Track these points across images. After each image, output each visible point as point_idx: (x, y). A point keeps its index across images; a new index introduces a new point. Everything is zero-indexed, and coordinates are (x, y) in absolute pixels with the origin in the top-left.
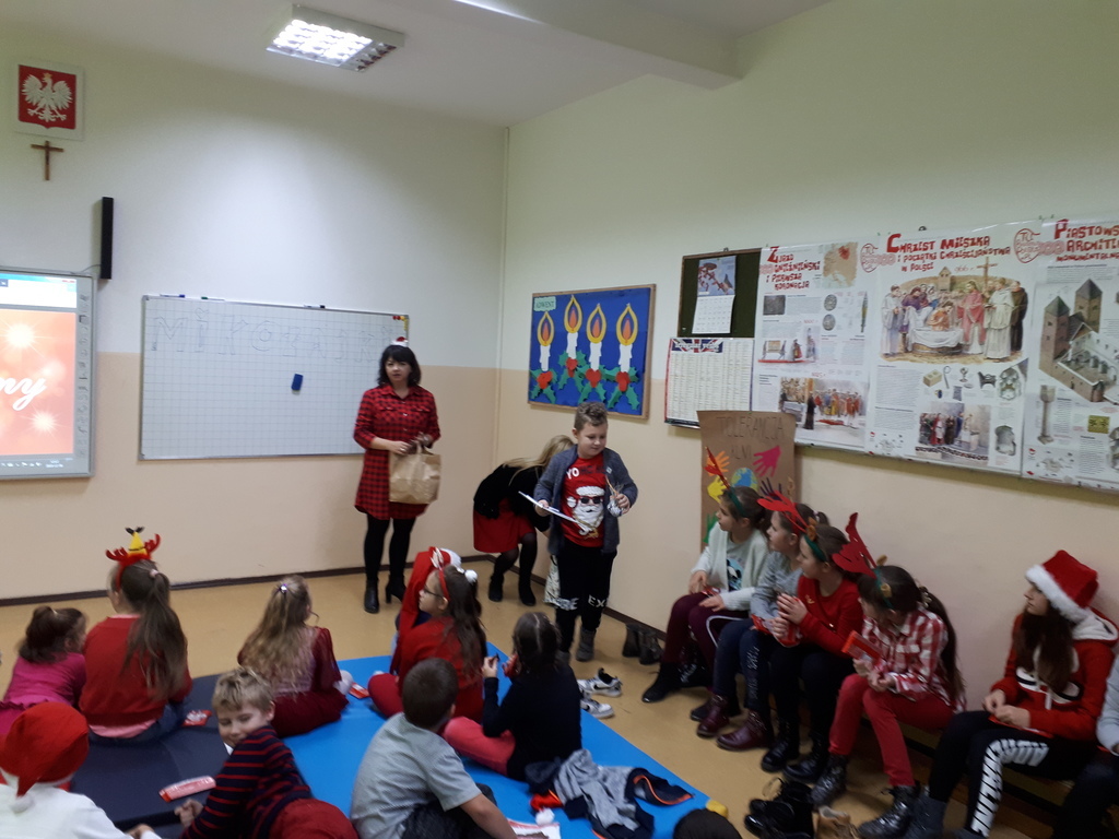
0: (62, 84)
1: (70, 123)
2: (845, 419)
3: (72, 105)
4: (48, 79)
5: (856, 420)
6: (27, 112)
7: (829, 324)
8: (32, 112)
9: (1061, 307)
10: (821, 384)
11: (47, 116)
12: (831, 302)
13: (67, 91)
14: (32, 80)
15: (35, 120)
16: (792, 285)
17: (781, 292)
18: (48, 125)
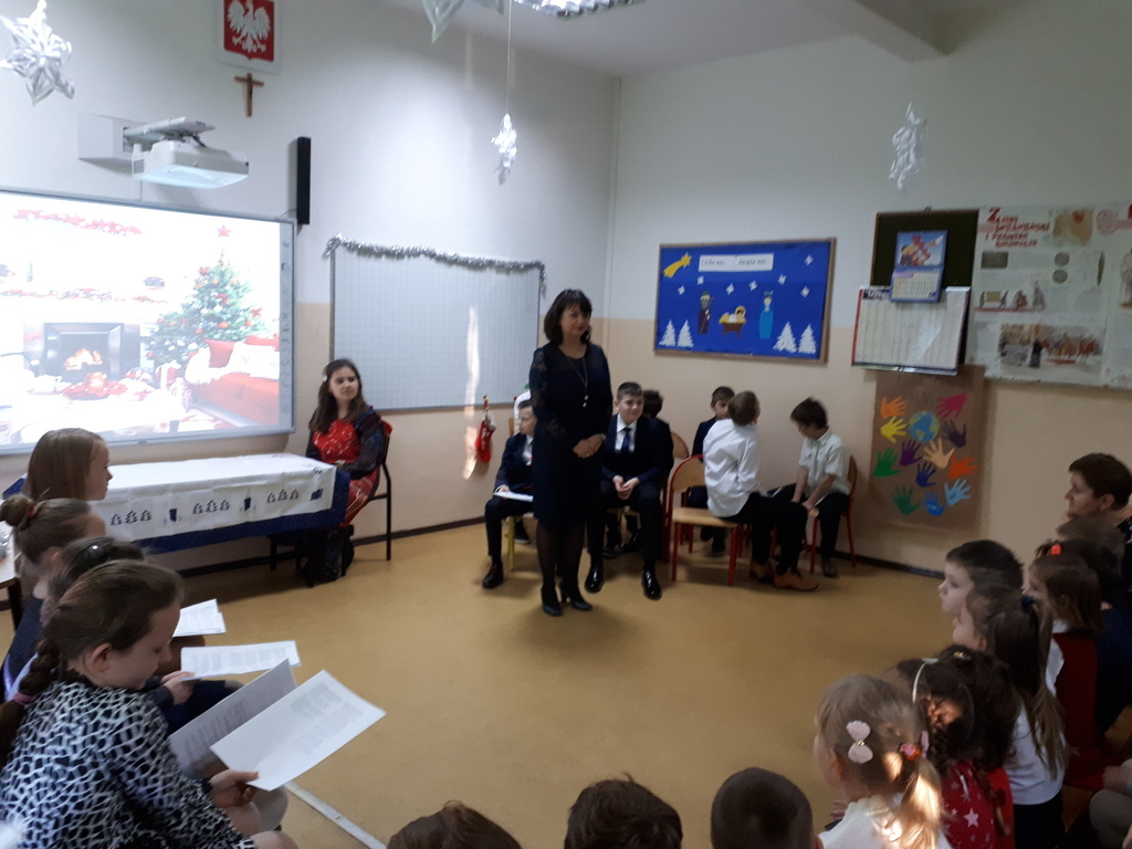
0: (262, 11)
1: (268, 55)
2: (1078, 359)
3: (271, 34)
4: (249, 5)
5: (1091, 359)
6: (231, 40)
7: (1060, 277)
8: (236, 41)
10: (1050, 329)
11: (249, 46)
12: (1062, 259)
13: (266, 18)
14: (236, 5)
15: (238, 49)
16: (1016, 244)
17: (1003, 249)
18: (250, 55)
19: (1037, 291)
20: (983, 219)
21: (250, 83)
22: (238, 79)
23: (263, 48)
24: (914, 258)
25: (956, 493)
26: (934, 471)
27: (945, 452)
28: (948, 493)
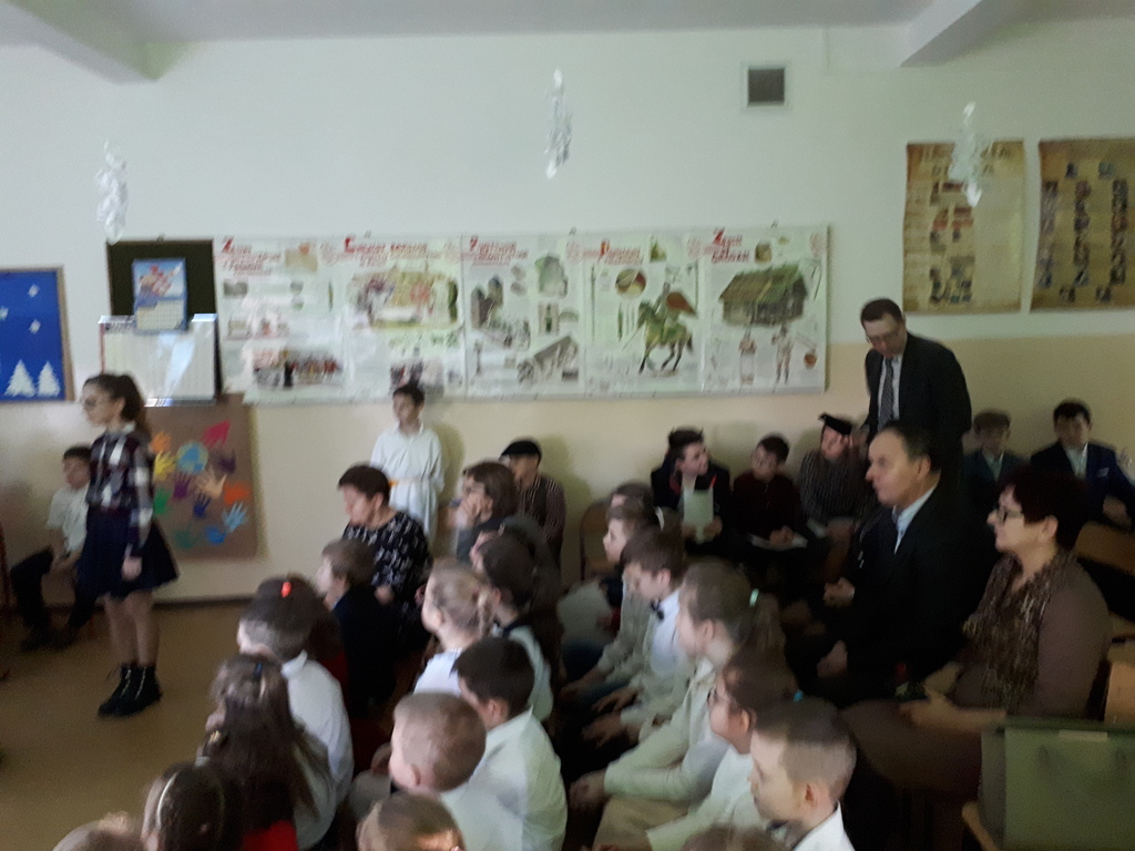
2: (325, 377)
5: (335, 376)
7: (297, 304)
9: (479, 294)
19: (279, 317)
20: (218, 248)
24: (154, 289)
25: (235, 519)
26: (209, 501)
27: (218, 478)
28: (227, 521)
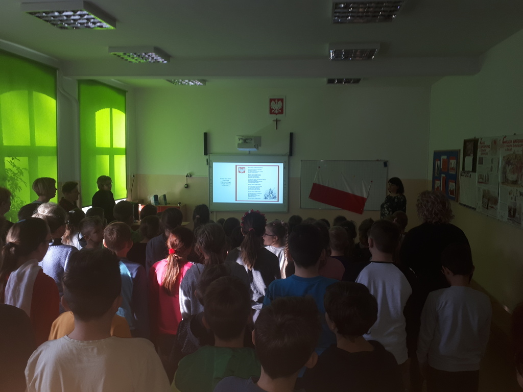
0: (280, 102)
1: (282, 113)
2: (494, 206)
3: (283, 107)
4: (276, 101)
6: (272, 111)
7: (492, 169)
8: (273, 111)
10: (490, 192)
11: (276, 112)
12: (492, 161)
13: (281, 104)
14: (273, 102)
15: (274, 113)
16: (484, 154)
17: (482, 156)
18: (276, 114)
19: (488, 175)
20: (479, 143)
21: (277, 121)
22: (274, 121)
23: (280, 111)
